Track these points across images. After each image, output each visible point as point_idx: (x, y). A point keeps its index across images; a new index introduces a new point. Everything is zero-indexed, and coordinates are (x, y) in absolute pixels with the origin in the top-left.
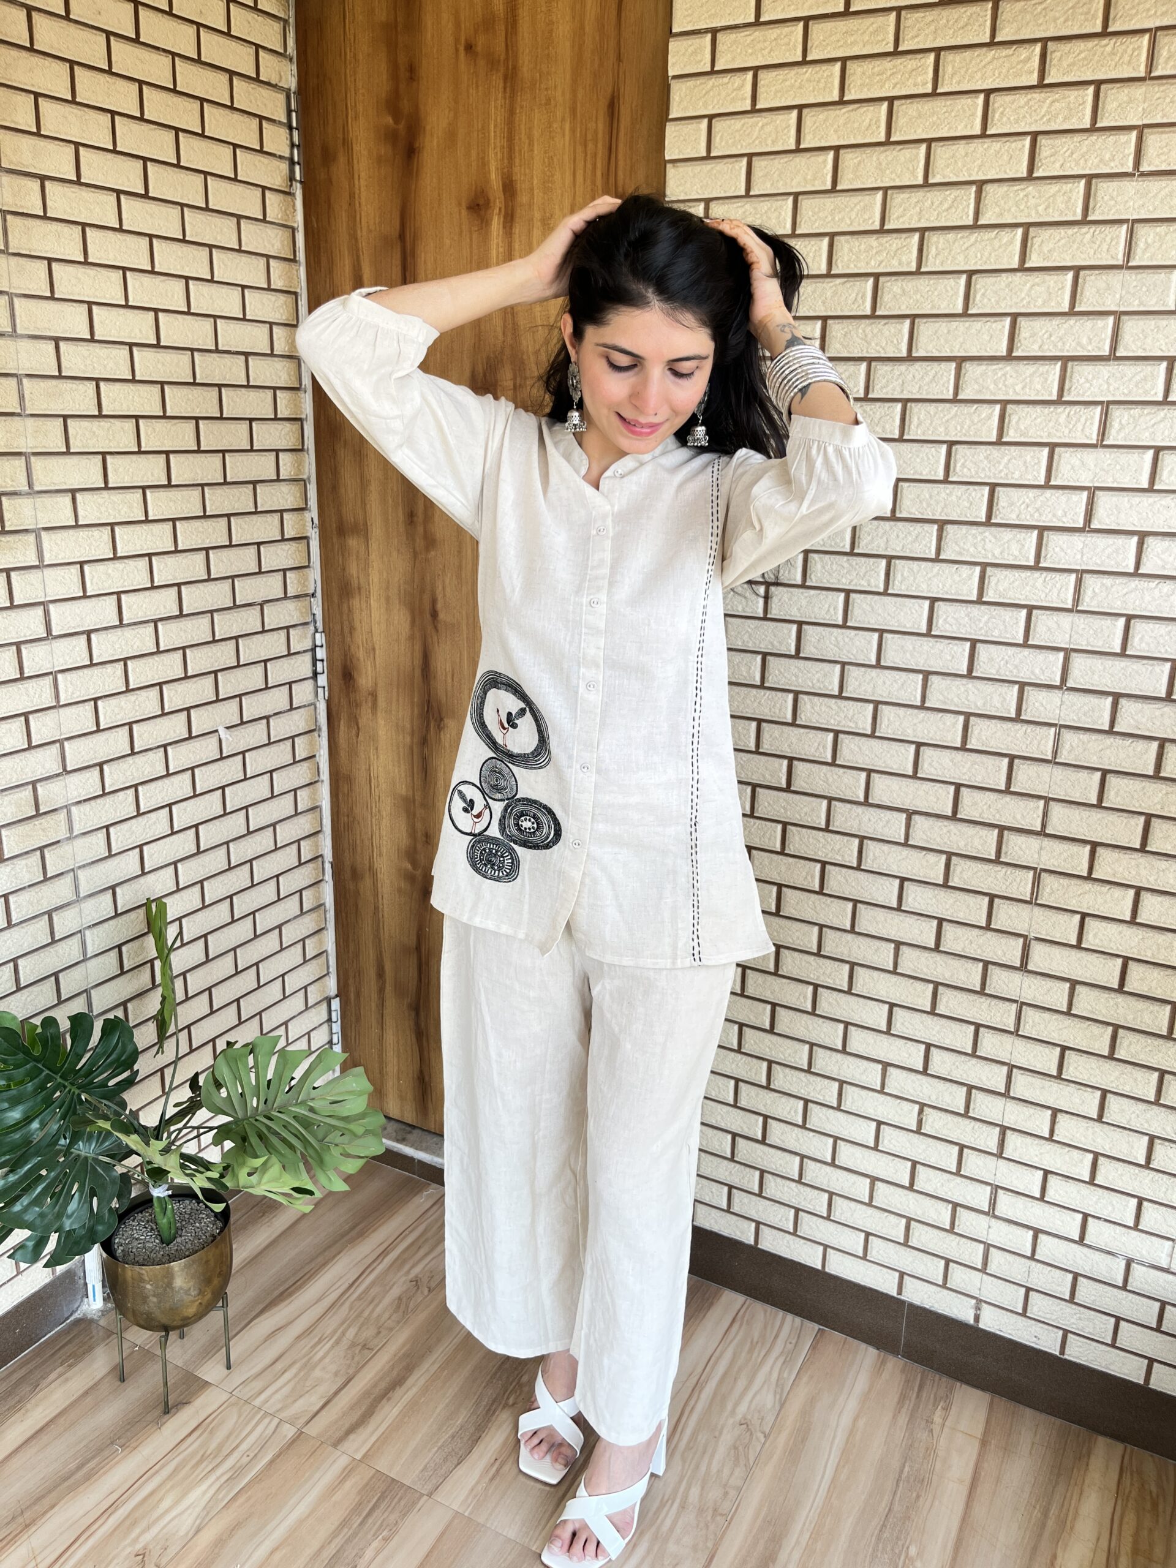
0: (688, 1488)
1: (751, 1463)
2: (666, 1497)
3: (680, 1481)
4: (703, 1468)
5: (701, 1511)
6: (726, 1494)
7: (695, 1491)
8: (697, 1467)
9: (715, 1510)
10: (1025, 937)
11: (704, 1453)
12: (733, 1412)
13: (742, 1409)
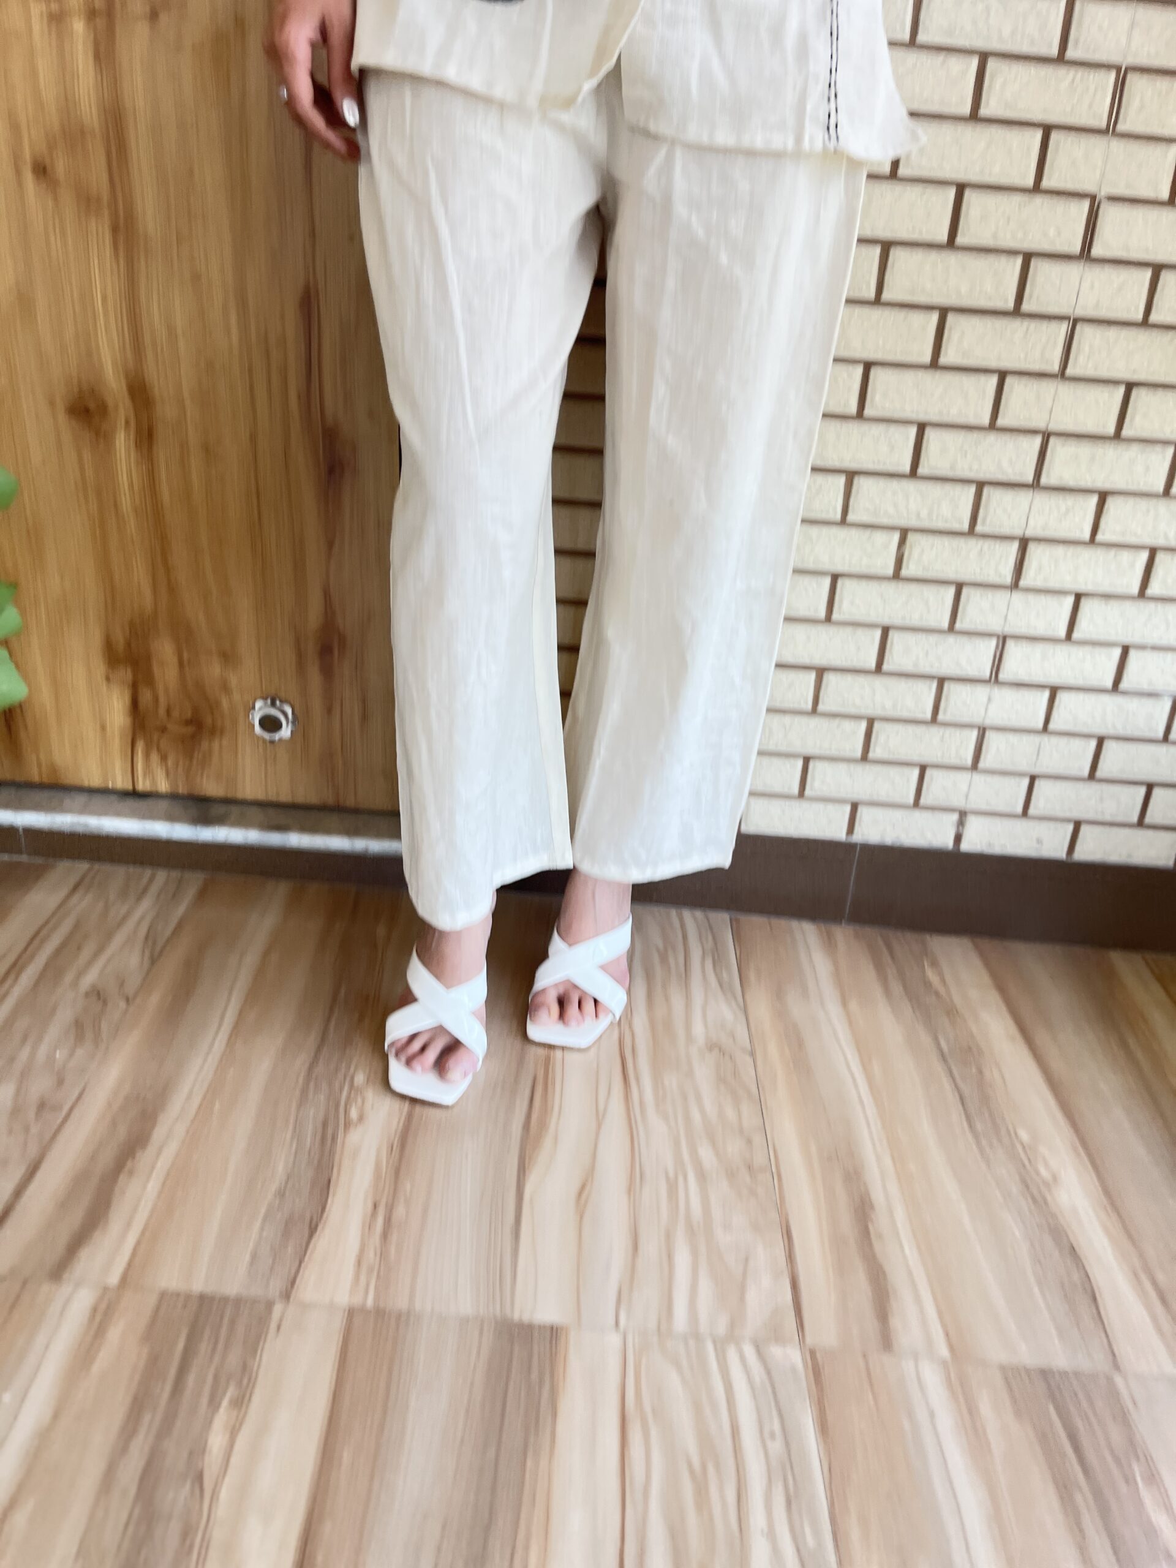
0: (694, 1152)
1: (755, 1090)
2: (671, 1174)
3: (677, 1144)
4: (696, 1116)
5: (731, 1175)
6: (749, 1142)
7: (706, 1153)
8: (688, 1119)
9: (750, 1168)
10: (1093, 198)
11: (685, 1098)
12: (689, 1038)
13: (698, 1029)
